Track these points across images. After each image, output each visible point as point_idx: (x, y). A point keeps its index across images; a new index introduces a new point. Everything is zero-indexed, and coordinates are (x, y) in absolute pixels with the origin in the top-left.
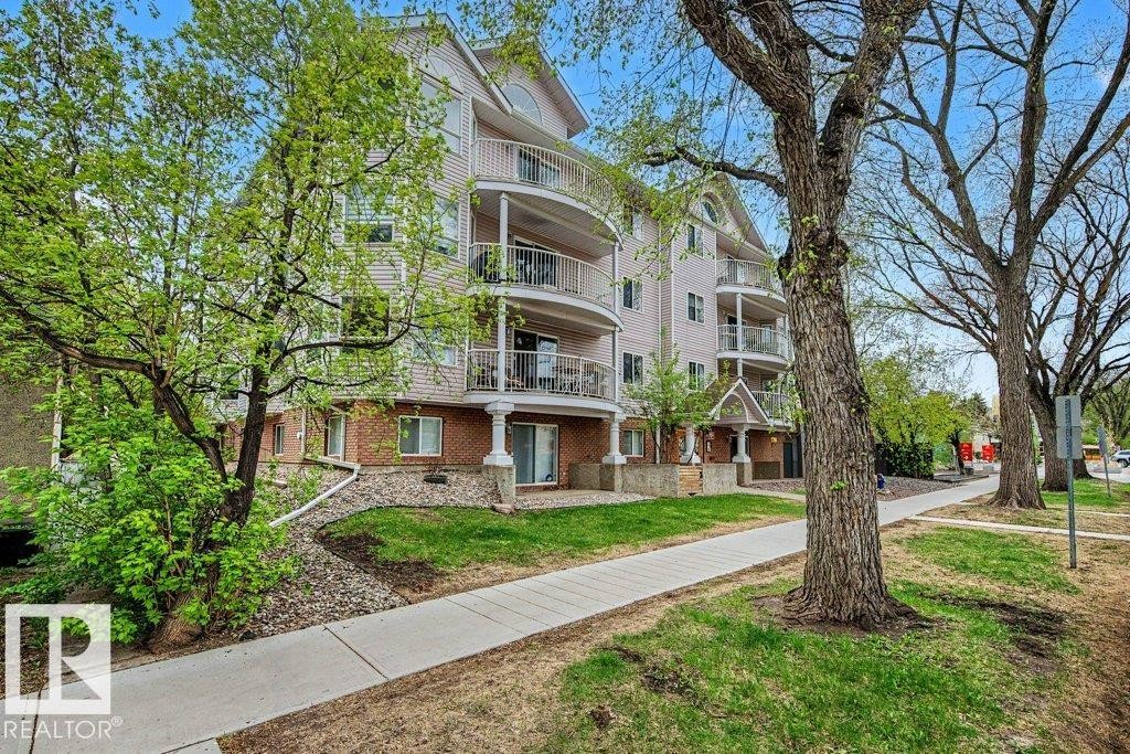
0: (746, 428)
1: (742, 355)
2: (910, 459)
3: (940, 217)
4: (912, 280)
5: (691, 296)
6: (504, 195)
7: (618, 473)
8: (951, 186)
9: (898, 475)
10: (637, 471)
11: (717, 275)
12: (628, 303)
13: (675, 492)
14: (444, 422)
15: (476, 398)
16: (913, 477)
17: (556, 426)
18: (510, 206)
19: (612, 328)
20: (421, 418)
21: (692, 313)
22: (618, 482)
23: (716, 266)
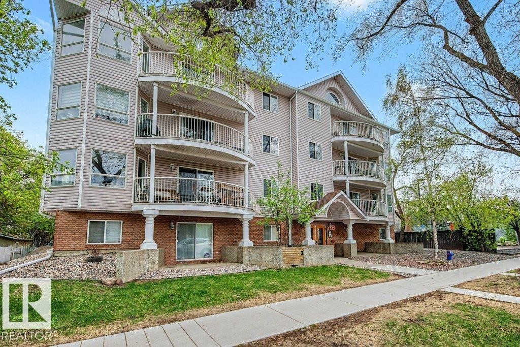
0: (353, 222)
1: (348, 179)
2: (478, 240)
3: (473, 64)
4: (470, 123)
5: (313, 144)
6: (155, 84)
7: (245, 253)
8: (472, 31)
9: (470, 250)
10: (257, 251)
11: (331, 131)
12: (267, 149)
13: (280, 265)
14: (123, 223)
15: (136, 208)
16: (481, 251)
17: (212, 224)
18: (160, 91)
19: (243, 163)
20: (106, 221)
21: (313, 155)
22: (246, 258)
23: (332, 126)
